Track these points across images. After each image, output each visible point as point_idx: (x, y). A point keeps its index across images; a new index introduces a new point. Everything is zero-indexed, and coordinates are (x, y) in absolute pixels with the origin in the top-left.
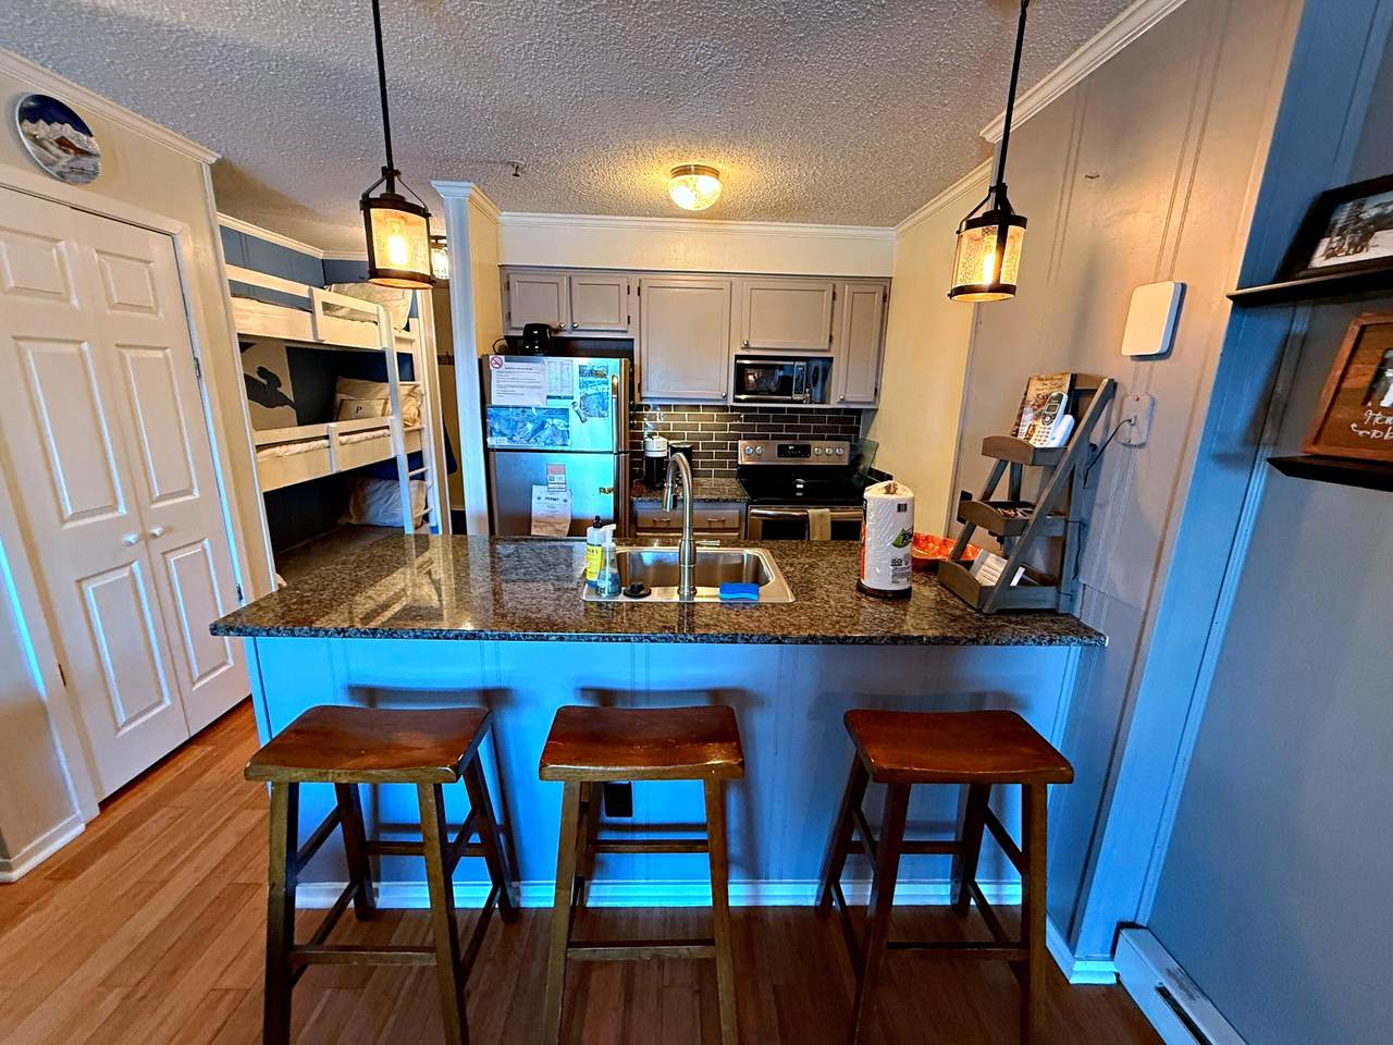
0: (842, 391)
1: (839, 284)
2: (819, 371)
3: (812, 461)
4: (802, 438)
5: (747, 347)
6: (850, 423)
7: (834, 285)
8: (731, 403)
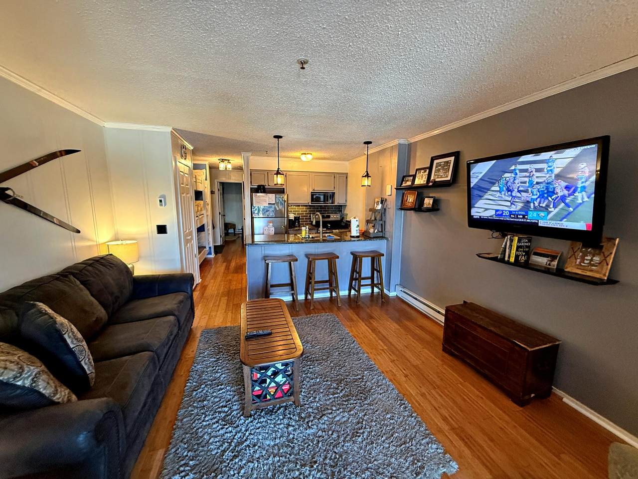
0: (338, 201)
1: (335, 174)
2: (331, 196)
3: (330, 219)
4: (328, 213)
5: (314, 190)
6: (340, 208)
7: (334, 175)
8: (310, 204)
